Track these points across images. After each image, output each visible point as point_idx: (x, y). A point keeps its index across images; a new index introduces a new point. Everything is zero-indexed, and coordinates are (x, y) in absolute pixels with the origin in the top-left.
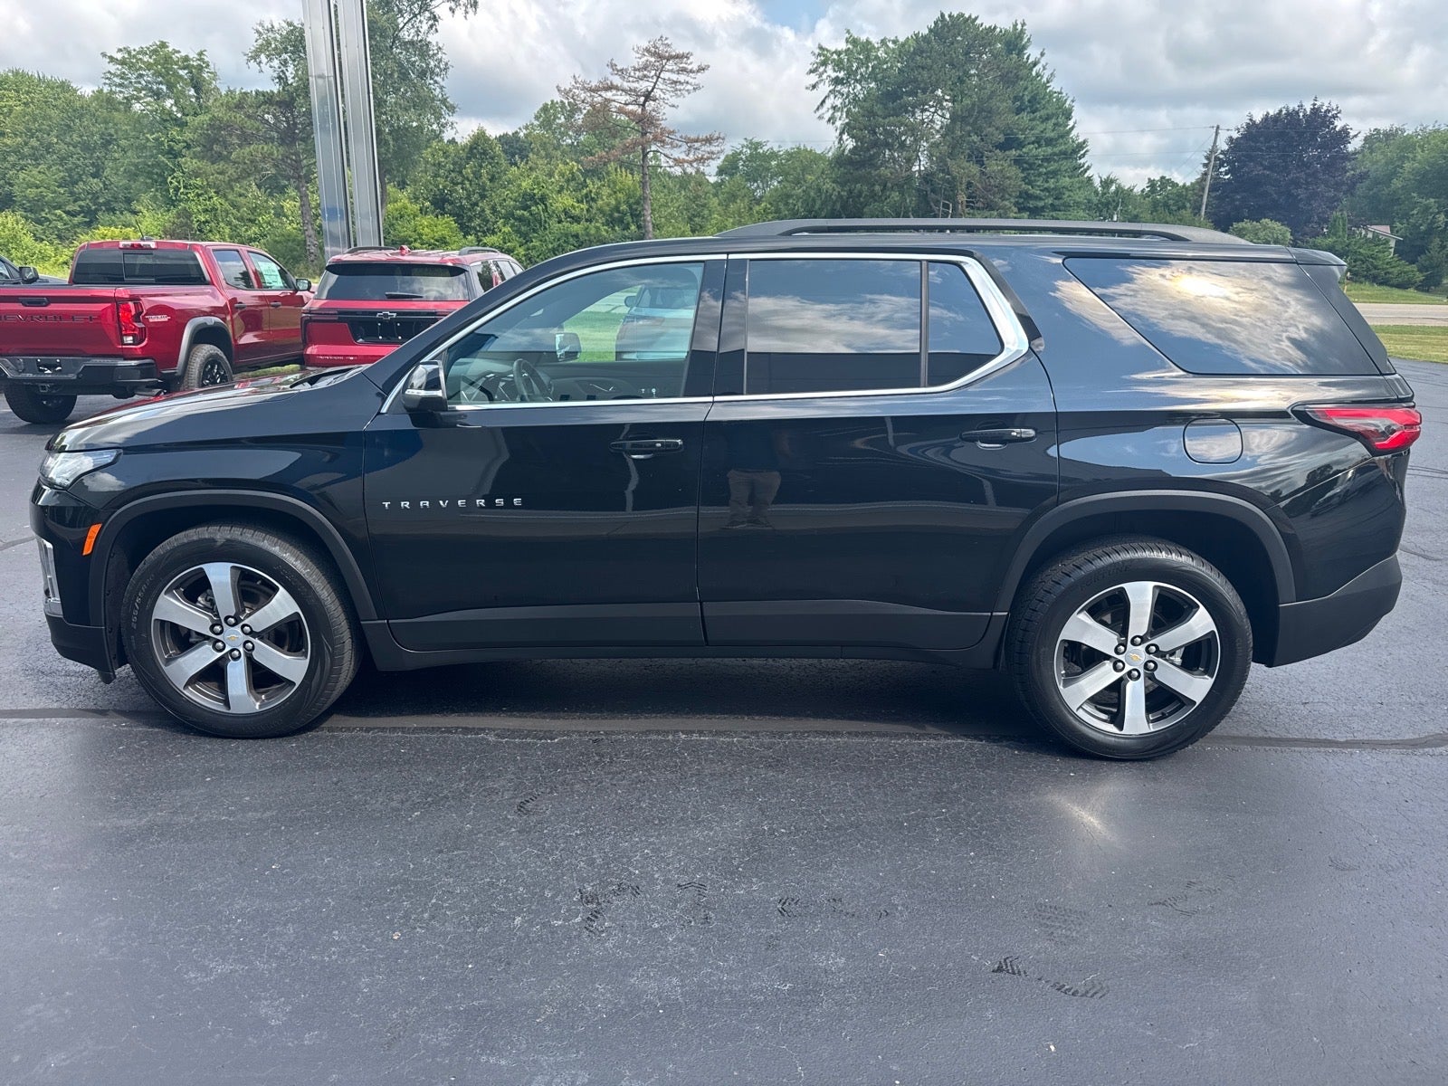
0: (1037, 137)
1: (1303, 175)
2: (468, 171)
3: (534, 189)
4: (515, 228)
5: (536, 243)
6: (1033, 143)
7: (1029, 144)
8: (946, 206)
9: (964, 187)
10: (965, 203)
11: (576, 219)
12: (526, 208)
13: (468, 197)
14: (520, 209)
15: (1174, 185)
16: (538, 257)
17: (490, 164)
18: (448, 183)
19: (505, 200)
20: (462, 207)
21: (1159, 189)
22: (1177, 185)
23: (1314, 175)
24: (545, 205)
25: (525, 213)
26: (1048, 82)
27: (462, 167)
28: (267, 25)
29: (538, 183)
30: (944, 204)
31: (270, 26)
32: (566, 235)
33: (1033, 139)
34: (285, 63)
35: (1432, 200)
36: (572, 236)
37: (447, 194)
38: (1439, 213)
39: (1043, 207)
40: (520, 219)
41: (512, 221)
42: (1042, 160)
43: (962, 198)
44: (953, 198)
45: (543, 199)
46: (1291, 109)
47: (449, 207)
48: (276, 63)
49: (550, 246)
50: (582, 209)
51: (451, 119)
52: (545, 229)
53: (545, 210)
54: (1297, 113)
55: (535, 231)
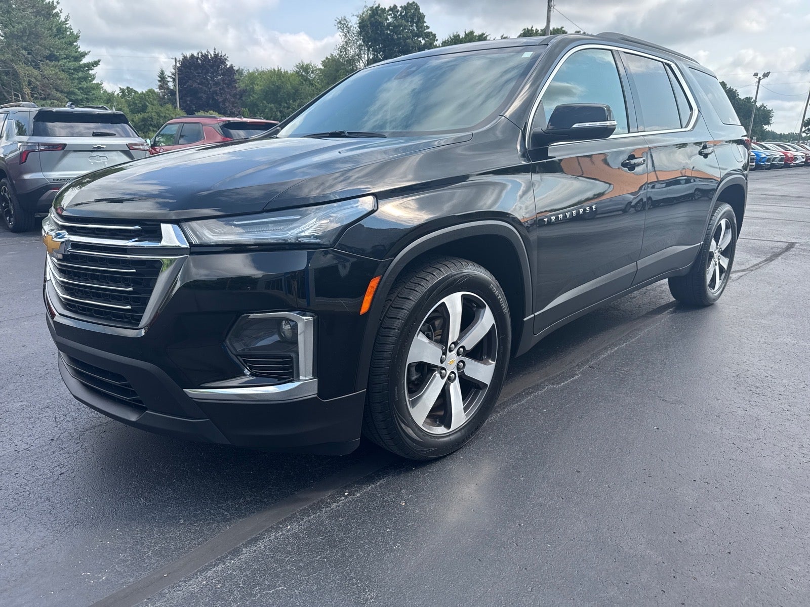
0: (66, 55)
1: (218, 89)
6: (65, 58)
7: (62, 59)
8: (16, 96)
9: (26, 83)
10: (30, 94)
15: (136, 92)
21: (127, 94)
22: (138, 93)
23: (222, 89)
26: (66, 21)
30: (14, 94)
33: (65, 56)
35: (273, 105)
38: (277, 111)
39: (81, 100)
42: (74, 70)
43: (27, 91)
44: (21, 90)
46: (203, 53)
54: (207, 55)
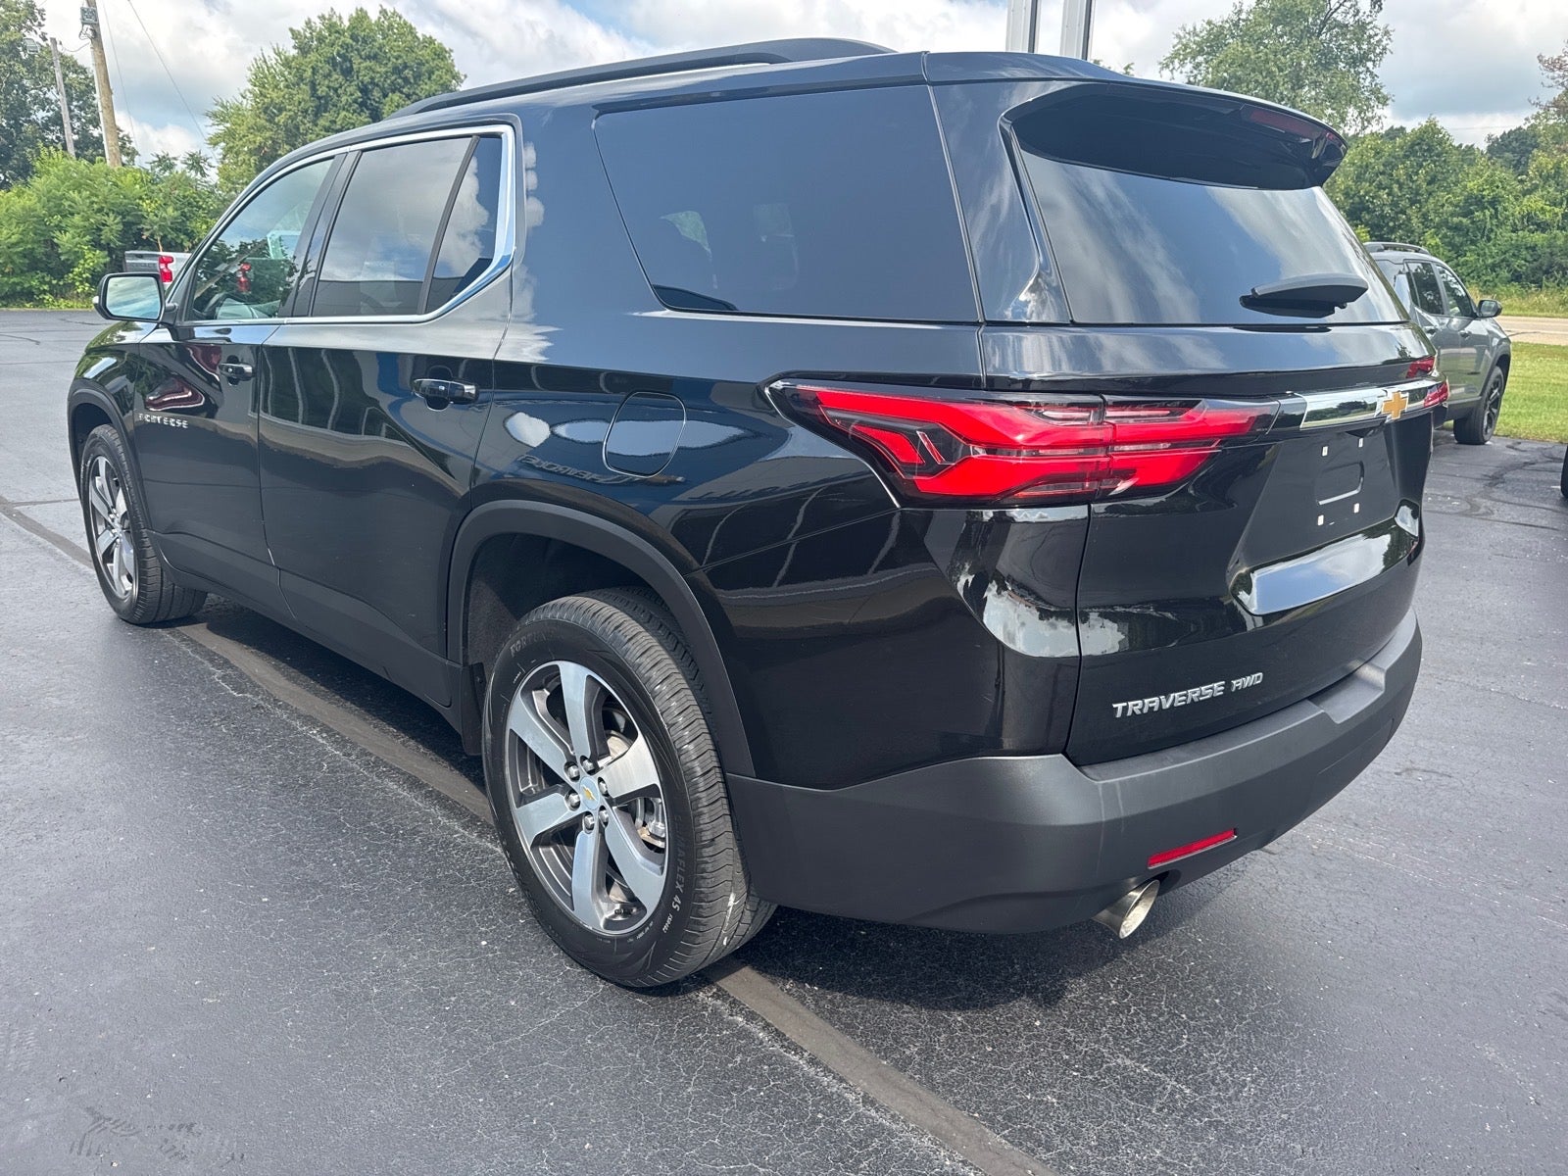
2: (1400, 173)
3: (1484, 190)
4: (1447, 240)
5: (1470, 257)
11: (1542, 227)
12: (1468, 214)
13: (1394, 204)
14: (1459, 215)
16: (1469, 274)
17: (1434, 162)
18: (1372, 188)
19: (1443, 206)
20: (1382, 217)
24: (1496, 210)
25: (1464, 220)
27: (1394, 167)
28: (1190, 28)
29: (1493, 182)
31: (1192, 29)
32: (1518, 247)
34: (1197, 66)
36: (1527, 248)
37: (1367, 201)
40: (1457, 228)
41: (1444, 230)
45: (1494, 202)
47: (1367, 217)
48: (1189, 67)
49: (1490, 261)
50: (1556, 214)
51: (1378, 112)
52: (1489, 239)
53: (1495, 216)
55: (1473, 242)
